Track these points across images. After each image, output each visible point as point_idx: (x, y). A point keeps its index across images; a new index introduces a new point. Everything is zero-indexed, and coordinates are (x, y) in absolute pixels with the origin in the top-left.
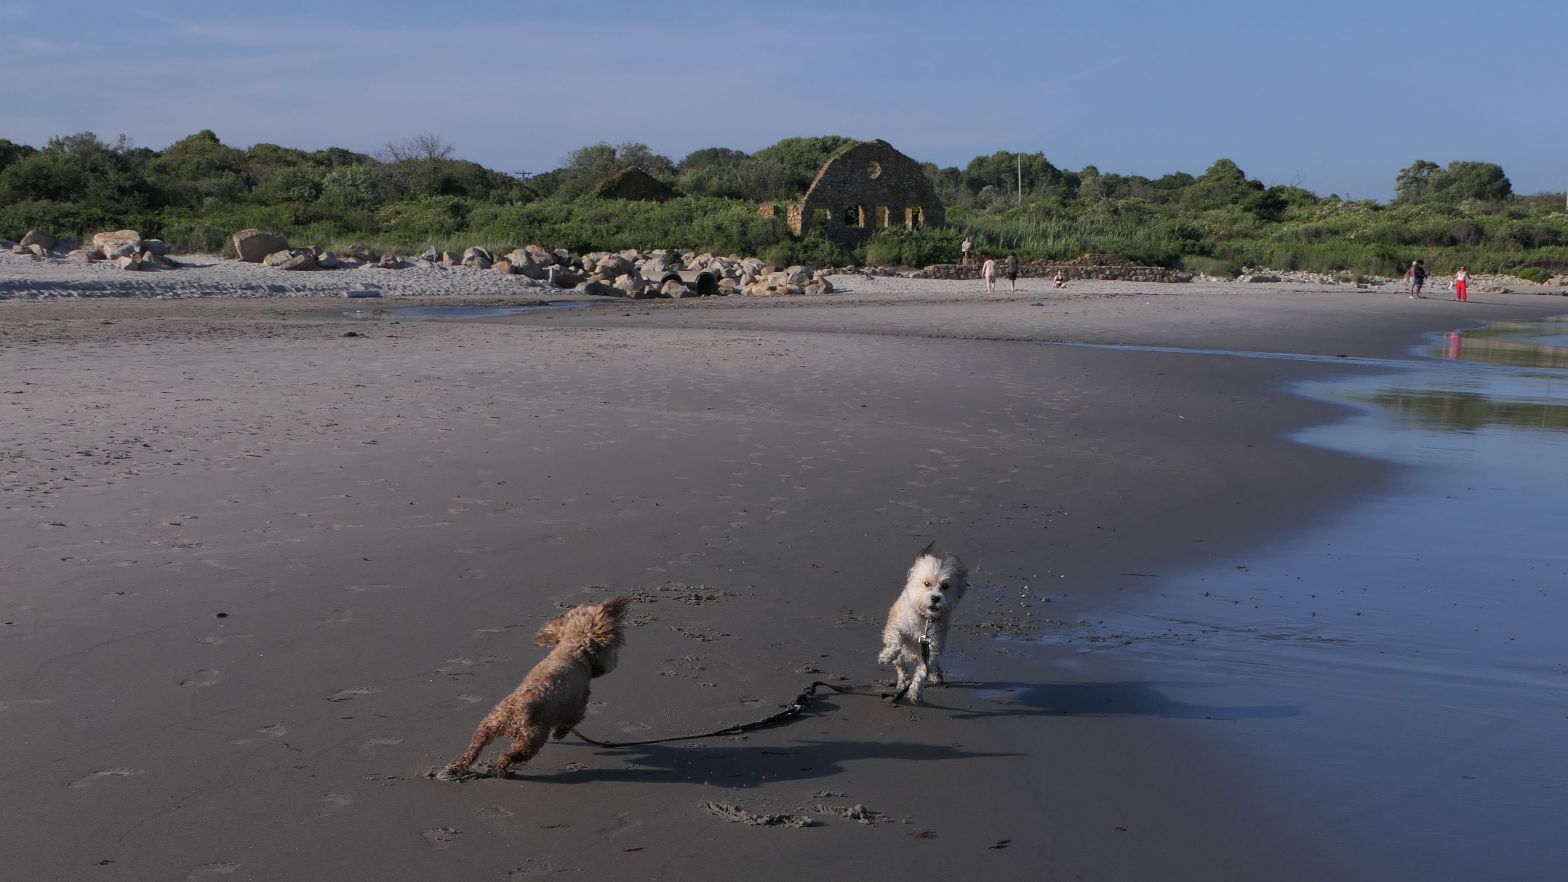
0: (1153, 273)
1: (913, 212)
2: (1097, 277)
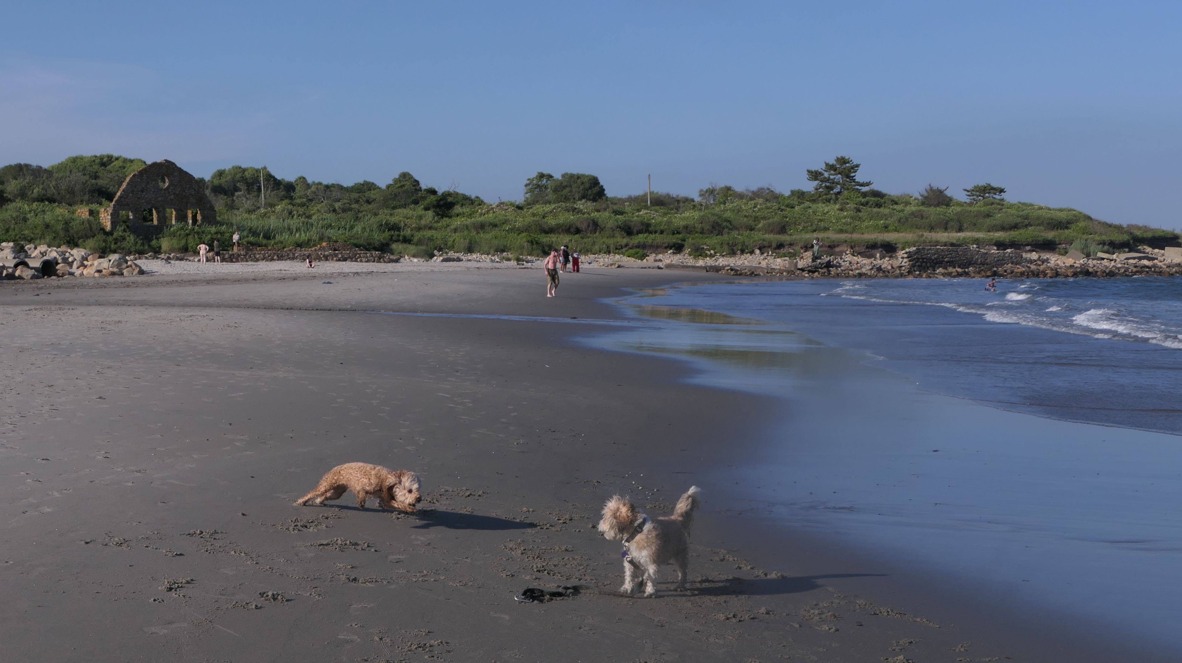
0: (372, 256)
1: (192, 213)
2: (332, 260)
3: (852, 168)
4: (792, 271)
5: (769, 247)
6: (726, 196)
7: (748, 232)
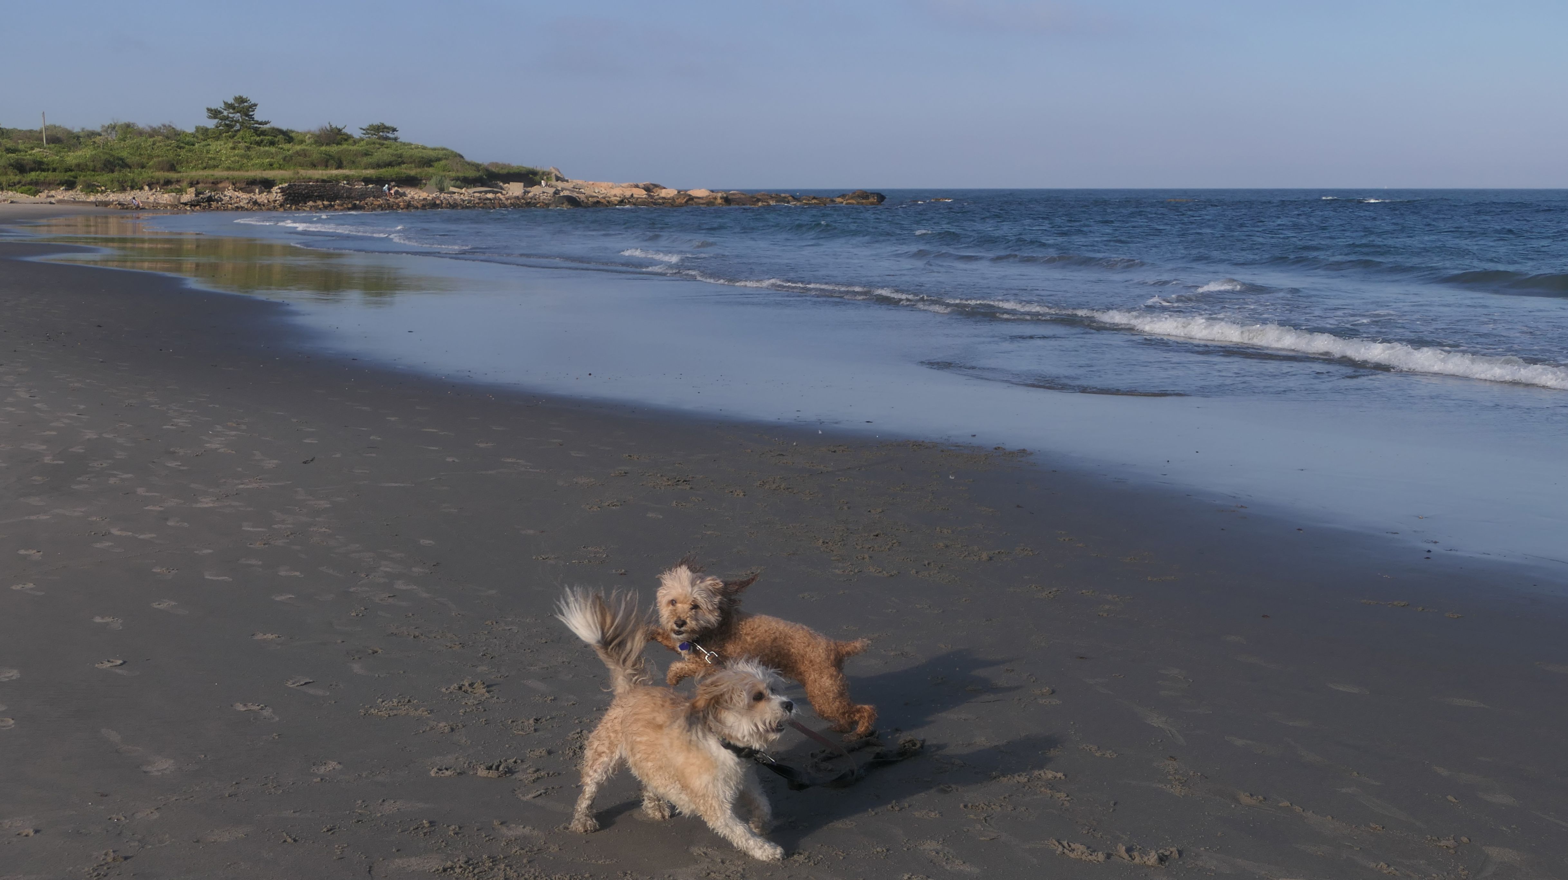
3: (250, 107)
4: (176, 205)
5: (158, 183)
6: (125, 133)
7: (139, 169)
